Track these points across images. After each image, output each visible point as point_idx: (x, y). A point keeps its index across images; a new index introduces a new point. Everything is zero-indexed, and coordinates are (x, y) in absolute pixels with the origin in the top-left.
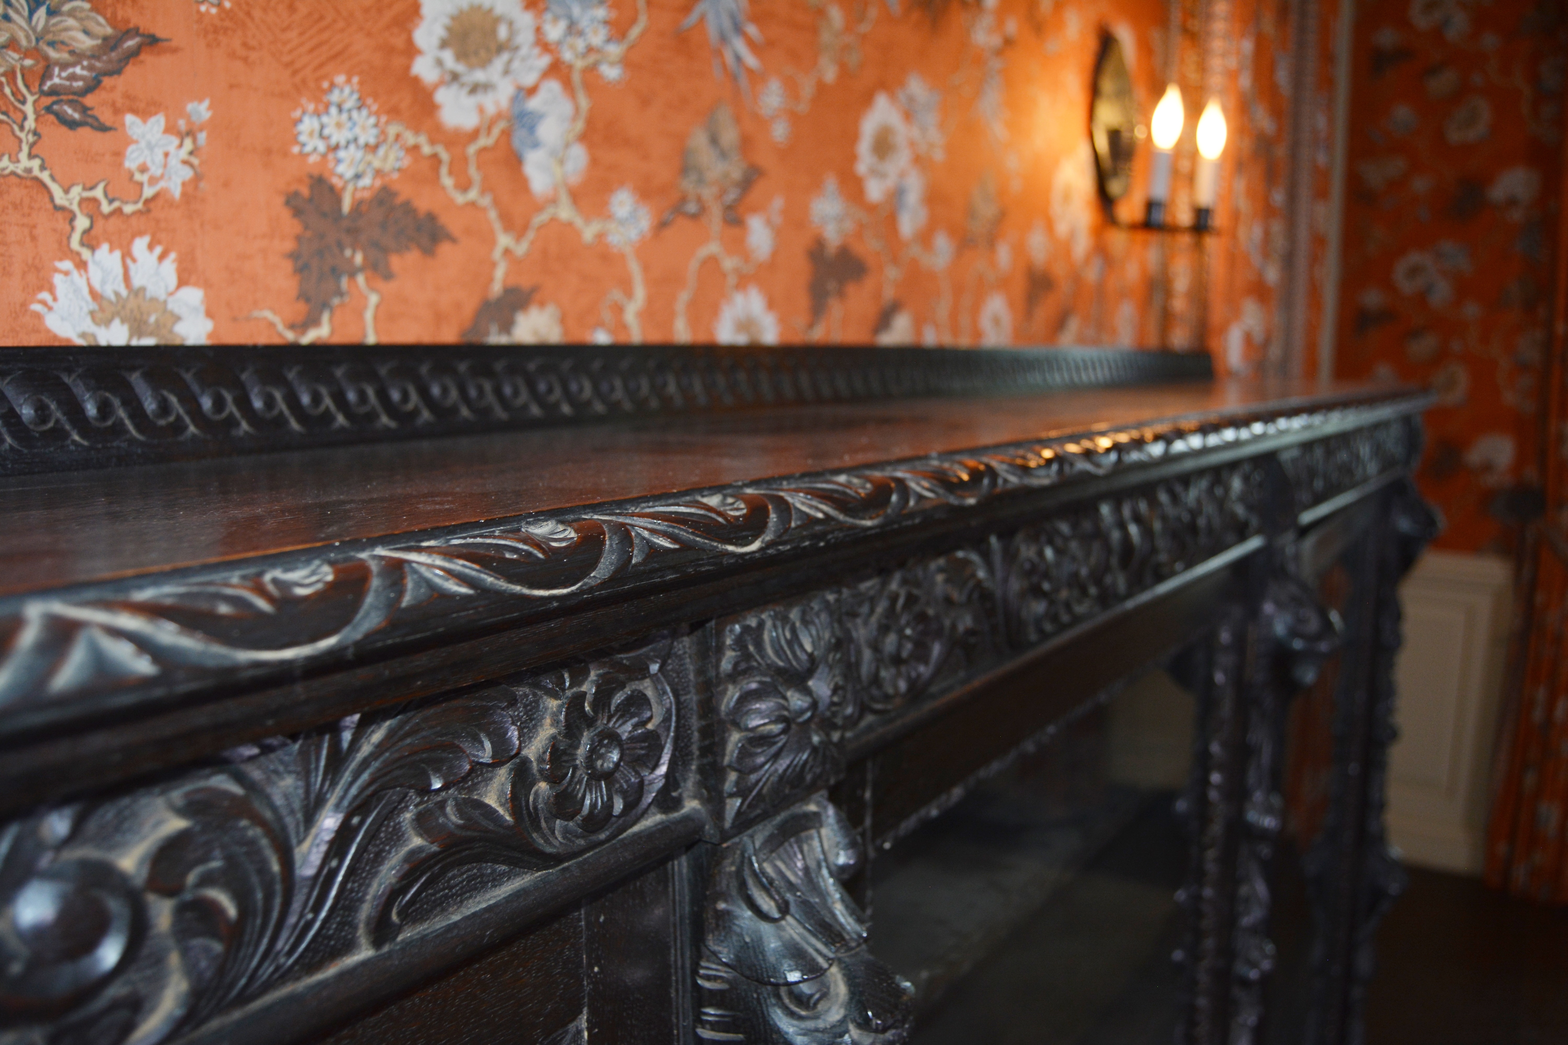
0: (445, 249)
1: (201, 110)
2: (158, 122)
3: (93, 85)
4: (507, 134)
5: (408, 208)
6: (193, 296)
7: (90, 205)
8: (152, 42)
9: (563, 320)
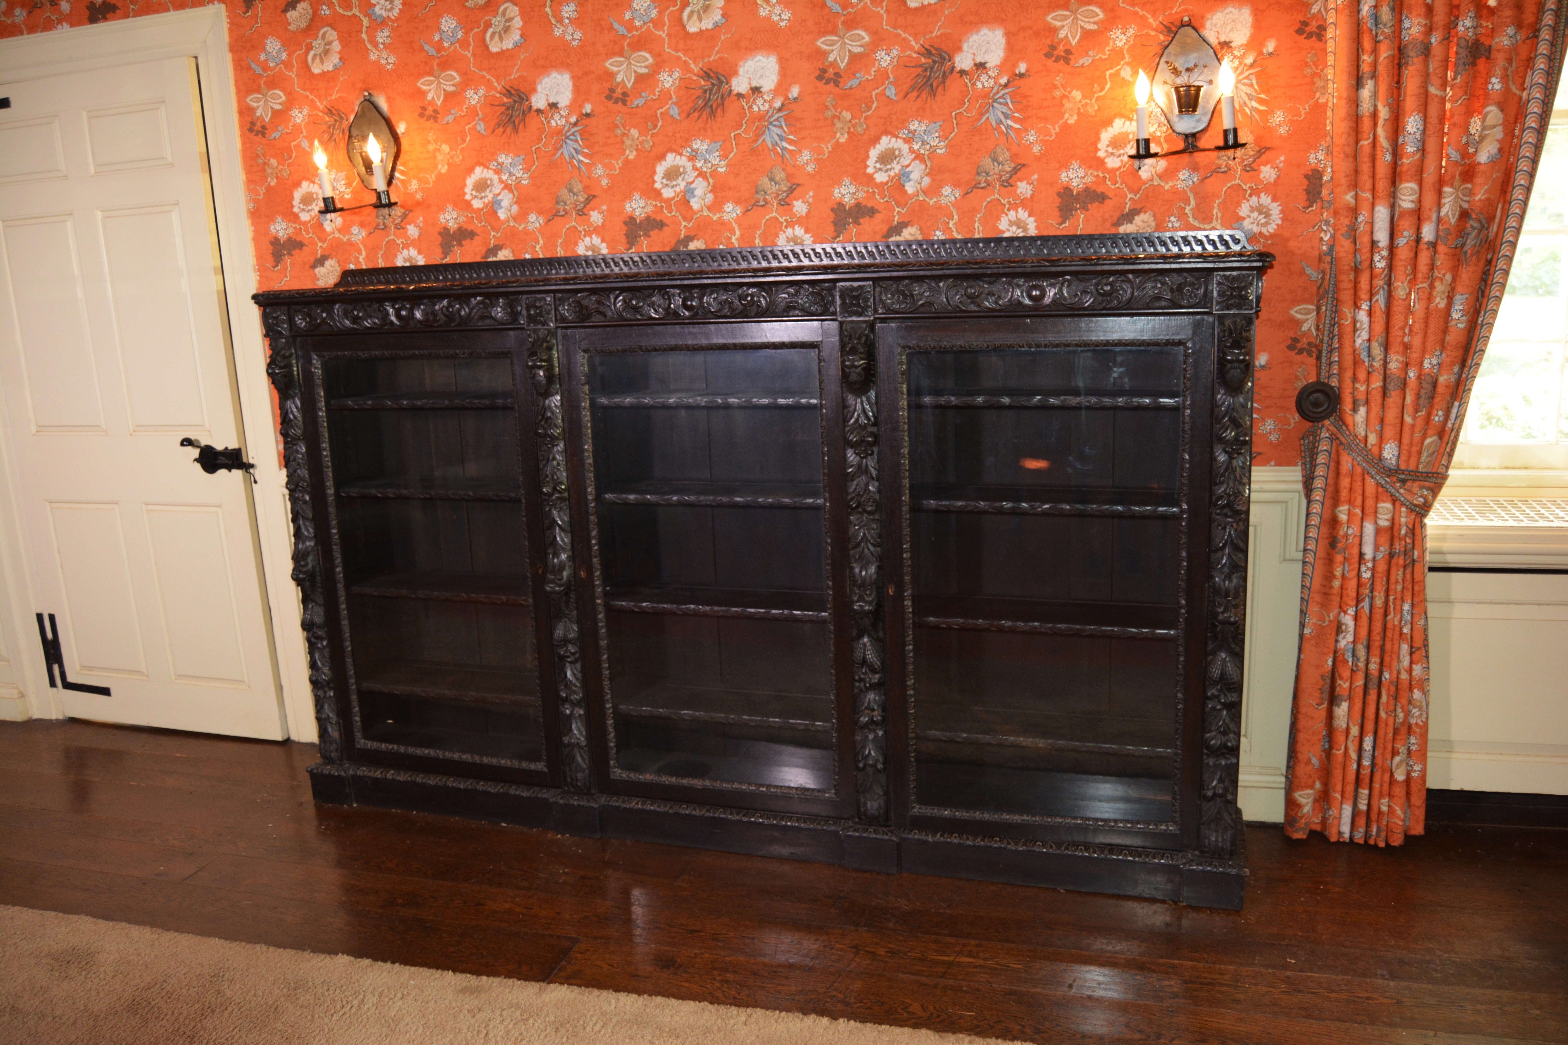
0: (665, 228)
1: (604, 207)
2: (596, 212)
3: (584, 207)
4: (684, 196)
5: (654, 220)
6: (604, 245)
7: (584, 230)
8: (594, 196)
9: (706, 243)
